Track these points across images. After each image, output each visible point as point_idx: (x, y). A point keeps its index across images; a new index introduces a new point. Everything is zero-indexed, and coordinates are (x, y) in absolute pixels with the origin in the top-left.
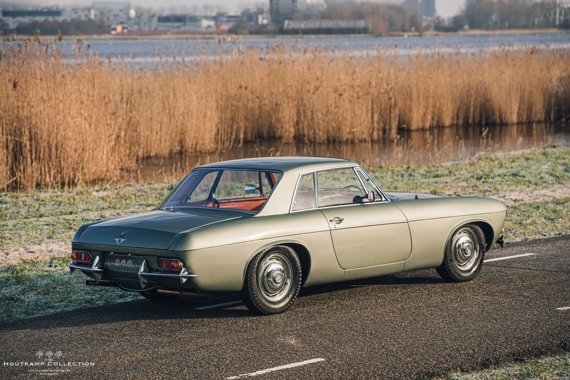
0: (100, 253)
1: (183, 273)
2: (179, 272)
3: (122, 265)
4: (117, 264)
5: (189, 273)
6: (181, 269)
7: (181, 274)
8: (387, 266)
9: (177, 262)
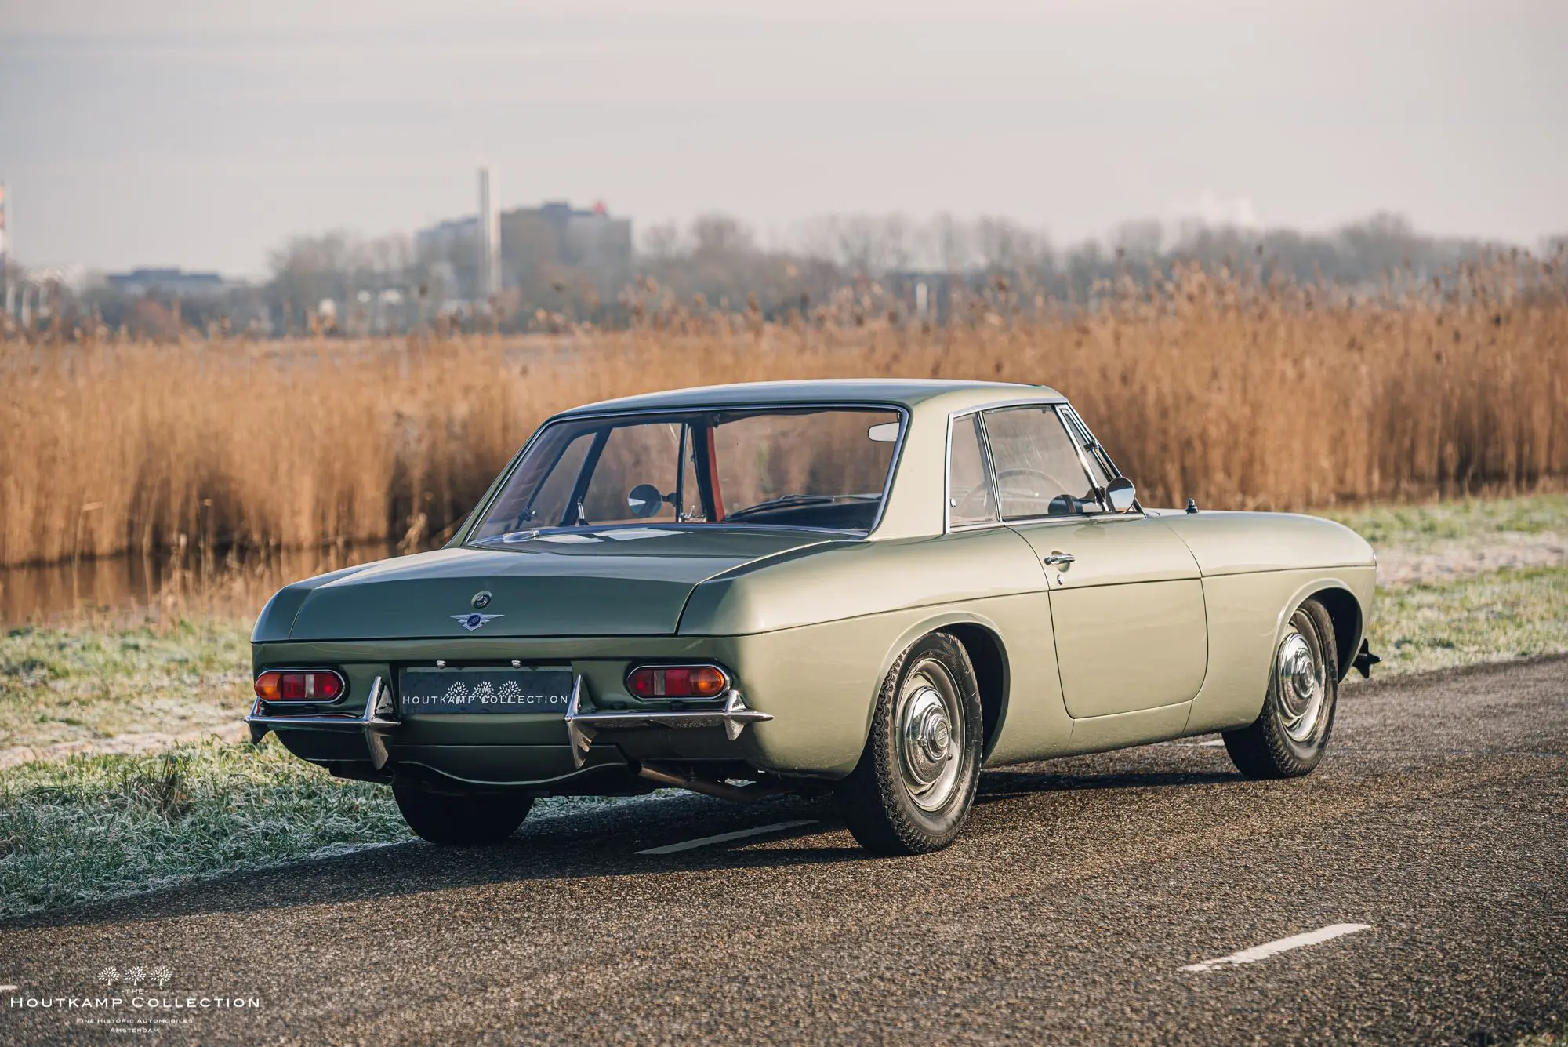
0: (386, 668)
1: (734, 706)
2: (722, 705)
3: (478, 700)
4: (456, 696)
5: (749, 708)
6: (727, 695)
7: (730, 708)
8: (1157, 713)
9: (712, 672)
